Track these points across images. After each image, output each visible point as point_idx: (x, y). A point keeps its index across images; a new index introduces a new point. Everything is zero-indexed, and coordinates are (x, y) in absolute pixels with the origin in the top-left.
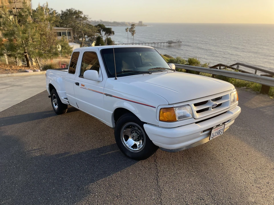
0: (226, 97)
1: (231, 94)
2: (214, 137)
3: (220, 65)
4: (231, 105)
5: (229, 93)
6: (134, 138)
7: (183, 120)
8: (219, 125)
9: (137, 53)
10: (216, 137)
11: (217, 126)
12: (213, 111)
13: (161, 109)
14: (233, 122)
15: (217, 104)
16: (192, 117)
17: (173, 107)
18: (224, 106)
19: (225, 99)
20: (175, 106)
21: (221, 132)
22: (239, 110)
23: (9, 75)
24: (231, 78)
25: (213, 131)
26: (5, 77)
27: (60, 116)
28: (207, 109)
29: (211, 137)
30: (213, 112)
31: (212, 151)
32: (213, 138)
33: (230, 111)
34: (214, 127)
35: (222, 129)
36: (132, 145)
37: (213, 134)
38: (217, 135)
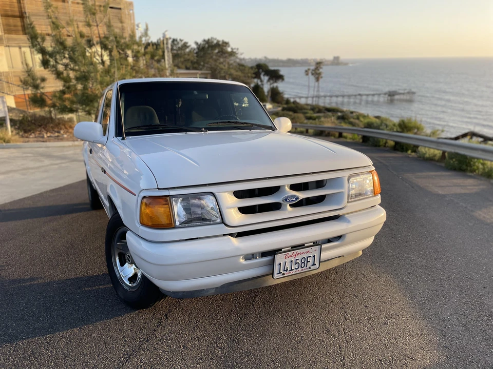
0: (336, 182)
2: (288, 274)
3: (473, 134)
4: (348, 202)
7: (193, 226)
8: (304, 245)
13: (144, 197)
16: (219, 220)
17: (168, 196)
23: (76, 143)
26: (70, 146)
27: (94, 212)
29: (276, 271)
32: (284, 274)
33: (346, 216)
34: (283, 250)
35: (314, 256)
36: (131, 275)
37: (280, 264)
38: (300, 269)
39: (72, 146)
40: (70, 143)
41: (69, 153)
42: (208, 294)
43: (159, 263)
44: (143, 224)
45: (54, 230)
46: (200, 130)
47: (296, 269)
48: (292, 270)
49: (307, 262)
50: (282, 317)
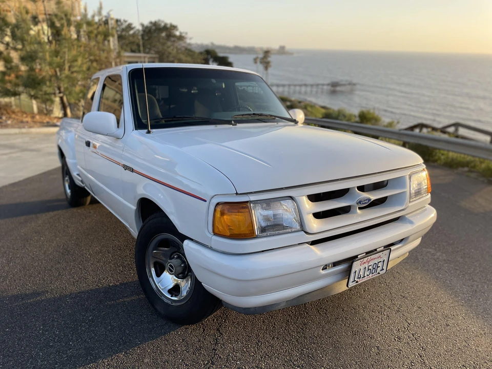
0: (399, 182)
1: (410, 178)
2: (361, 281)
3: (421, 126)
4: (410, 202)
5: (406, 173)
6: (172, 271)
7: (273, 235)
8: (376, 250)
9: (214, 81)
10: (365, 279)
11: (367, 253)
12: (360, 216)
13: (218, 204)
14: (418, 241)
15: (369, 200)
16: (298, 228)
17: (247, 202)
18: (393, 205)
19: (394, 188)
20: (252, 198)
21: (379, 269)
22: (431, 215)
24: (439, 149)
25: (356, 266)
26: (16, 134)
28: (345, 210)
29: (351, 279)
30: (359, 218)
31: (362, 311)
32: (357, 282)
33: (407, 216)
34: (359, 256)
35: (384, 261)
36: (171, 287)
37: (355, 272)
38: (370, 275)
39: (19, 133)
40: (16, 131)
41: (18, 141)
42: (279, 307)
43: (239, 278)
44: (215, 234)
45: (36, 233)
46: (229, 122)
47: (368, 275)
48: (364, 277)
49: (378, 267)
50: (345, 325)
